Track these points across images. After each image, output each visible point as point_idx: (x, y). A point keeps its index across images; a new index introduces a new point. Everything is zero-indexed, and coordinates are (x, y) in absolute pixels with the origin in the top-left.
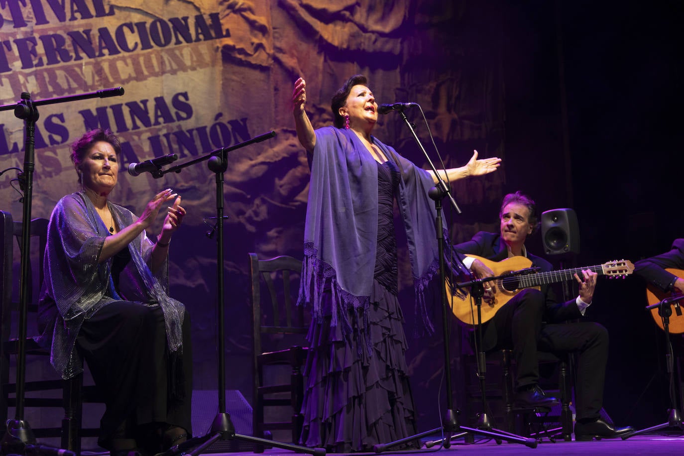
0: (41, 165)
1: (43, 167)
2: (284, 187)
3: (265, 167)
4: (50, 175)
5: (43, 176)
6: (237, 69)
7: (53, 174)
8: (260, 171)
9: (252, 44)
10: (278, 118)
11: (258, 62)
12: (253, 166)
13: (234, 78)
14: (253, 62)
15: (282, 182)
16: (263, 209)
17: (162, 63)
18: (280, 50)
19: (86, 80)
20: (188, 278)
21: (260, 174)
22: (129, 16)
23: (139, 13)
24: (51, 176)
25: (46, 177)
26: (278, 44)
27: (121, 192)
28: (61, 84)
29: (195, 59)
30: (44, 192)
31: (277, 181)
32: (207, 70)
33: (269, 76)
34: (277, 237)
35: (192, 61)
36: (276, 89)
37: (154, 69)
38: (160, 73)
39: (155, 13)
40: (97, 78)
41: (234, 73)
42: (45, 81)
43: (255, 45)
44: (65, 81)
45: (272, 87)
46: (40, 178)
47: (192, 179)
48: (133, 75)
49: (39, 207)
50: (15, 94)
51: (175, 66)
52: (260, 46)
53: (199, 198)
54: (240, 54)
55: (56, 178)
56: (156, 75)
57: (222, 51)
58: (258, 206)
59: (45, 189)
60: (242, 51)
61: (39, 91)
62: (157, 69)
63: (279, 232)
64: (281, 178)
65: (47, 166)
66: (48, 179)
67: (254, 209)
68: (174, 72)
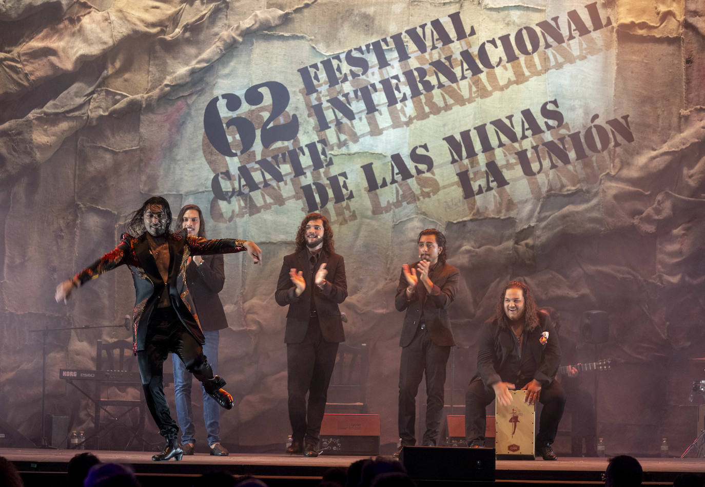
0: (419, 187)
1: (421, 189)
2: (694, 178)
3: (668, 158)
4: (427, 195)
5: (421, 198)
6: (637, 47)
7: (431, 194)
8: (660, 163)
9: (658, 14)
10: (691, 96)
11: (665, 35)
12: (654, 158)
13: (634, 58)
14: (658, 36)
15: (692, 172)
16: (668, 205)
17: (546, 59)
18: (695, 13)
19: (463, 94)
20: (572, 287)
21: (661, 167)
22: (508, 15)
23: (519, 10)
24: (429, 197)
25: (424, 198)
26: (692, 7)
27: (500, 204)
28: (437, 103)
29: (585, 46)
30: (424, 214)
31: (685, 171)
32: (599, 57)
33: (680, 47)
34: (684, 235)
35: (581, 50)
36: (689, 61)
37: (536, 68)
38: (543, 71)
39: (538, 5)
40: (474, 89)
41: (634, 53)
42: (421, 103)
43: (660, 15)
44: (442, 99)
45: (683, 60)
46: (419, 199)
47: (579, 182)
48: (513, 78)
49: (417, 228)
50: (393, 121)
51: (560, 59)
52: (669, 14)
53: (587, 201)
54: (641, 29)
55: (434, 198)
56: (539, 74)
57: (617, 32)
58: (659, 203)
59: (423, 210)
60: (643, 25)
61: (416, 114)
62: (539, 68)
63: (687, 229)
64: (691, 167)
65: (425, 187)
66: (427, 199)
67: (654, 206)
68: (559, 66)
